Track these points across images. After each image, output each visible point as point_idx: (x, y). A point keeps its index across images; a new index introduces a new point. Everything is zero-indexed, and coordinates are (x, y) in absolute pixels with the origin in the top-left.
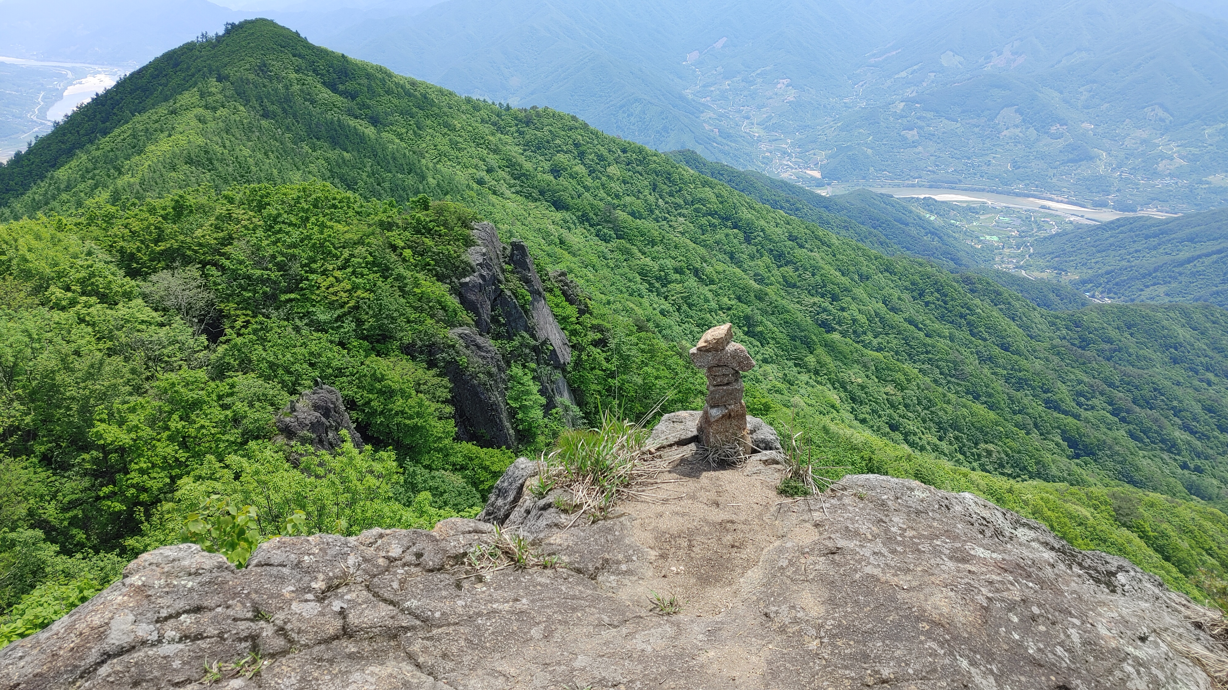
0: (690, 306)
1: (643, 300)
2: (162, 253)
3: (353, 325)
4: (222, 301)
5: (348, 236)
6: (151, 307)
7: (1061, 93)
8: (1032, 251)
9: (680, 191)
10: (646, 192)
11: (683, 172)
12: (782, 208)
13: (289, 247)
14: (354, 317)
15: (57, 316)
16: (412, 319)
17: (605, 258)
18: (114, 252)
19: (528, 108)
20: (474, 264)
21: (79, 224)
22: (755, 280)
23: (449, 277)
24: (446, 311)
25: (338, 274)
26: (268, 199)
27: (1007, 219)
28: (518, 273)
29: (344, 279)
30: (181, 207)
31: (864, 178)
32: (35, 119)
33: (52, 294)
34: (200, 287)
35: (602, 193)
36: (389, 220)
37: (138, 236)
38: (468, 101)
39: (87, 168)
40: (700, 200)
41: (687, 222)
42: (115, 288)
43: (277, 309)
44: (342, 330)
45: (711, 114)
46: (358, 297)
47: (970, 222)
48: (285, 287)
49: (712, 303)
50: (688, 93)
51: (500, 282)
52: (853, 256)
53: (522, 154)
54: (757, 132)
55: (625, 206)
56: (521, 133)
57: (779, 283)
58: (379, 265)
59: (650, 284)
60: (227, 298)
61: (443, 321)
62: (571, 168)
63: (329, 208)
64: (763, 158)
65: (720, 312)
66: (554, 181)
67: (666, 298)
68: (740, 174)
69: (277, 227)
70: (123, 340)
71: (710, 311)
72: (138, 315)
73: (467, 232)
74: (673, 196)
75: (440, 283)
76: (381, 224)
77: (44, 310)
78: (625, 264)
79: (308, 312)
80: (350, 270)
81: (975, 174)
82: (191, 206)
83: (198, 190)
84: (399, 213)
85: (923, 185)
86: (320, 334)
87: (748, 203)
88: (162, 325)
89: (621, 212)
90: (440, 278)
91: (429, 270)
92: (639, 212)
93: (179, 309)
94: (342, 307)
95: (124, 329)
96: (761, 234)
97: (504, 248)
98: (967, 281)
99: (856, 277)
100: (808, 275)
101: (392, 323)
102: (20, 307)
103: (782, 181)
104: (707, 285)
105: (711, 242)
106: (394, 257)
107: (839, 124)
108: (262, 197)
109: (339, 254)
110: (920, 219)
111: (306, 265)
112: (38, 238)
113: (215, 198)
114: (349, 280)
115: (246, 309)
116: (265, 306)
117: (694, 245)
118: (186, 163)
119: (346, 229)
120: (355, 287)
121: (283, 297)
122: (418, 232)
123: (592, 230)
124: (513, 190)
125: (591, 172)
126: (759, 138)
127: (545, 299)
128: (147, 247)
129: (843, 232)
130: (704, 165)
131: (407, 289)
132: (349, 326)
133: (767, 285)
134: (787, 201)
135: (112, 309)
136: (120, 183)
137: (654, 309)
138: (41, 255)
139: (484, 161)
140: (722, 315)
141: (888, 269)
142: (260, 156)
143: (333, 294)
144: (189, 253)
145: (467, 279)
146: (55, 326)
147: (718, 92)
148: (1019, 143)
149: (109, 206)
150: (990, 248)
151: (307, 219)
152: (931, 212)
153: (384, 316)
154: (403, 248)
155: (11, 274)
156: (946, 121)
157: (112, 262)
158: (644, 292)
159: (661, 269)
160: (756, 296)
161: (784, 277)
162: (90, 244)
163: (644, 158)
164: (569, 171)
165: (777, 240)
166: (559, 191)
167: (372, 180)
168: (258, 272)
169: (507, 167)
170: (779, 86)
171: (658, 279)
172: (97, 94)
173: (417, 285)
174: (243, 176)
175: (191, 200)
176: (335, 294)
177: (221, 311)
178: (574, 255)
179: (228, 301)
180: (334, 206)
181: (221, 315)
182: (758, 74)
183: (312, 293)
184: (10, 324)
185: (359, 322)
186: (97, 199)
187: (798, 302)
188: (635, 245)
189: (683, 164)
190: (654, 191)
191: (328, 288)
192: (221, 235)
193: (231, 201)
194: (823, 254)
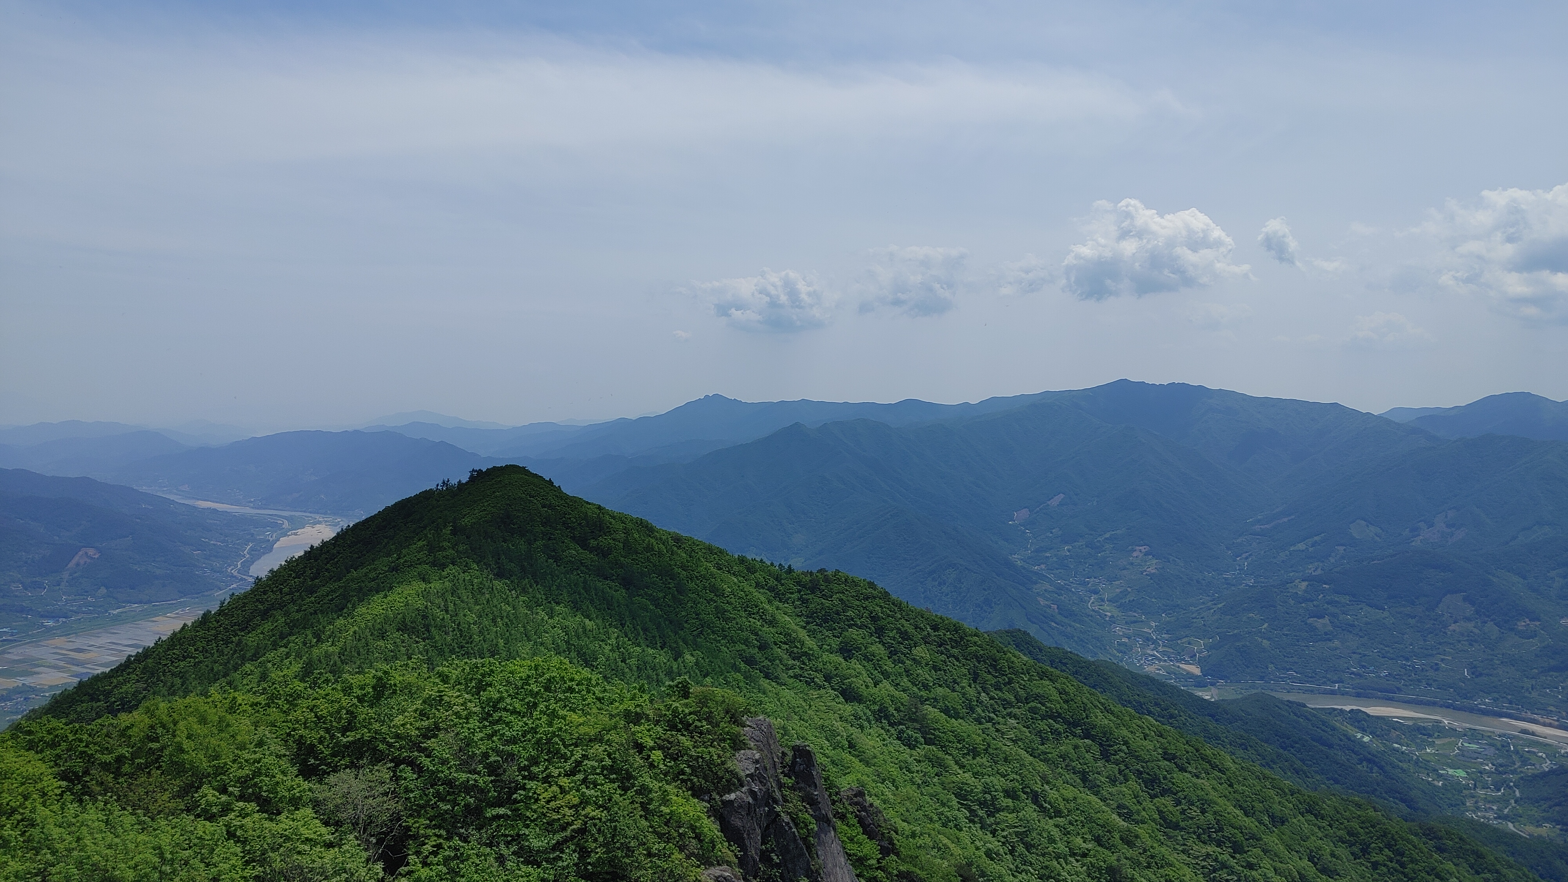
0: (1028, 847)
1: (961, 834)
2: (347, 746)
3: (576, 856)
4: (411, 815)
5: (583, 730)
6: (321, 820)
7: (1524, 578)
8: (1518, 794)
9: (1010, 683)
10: (965, 683)
11: (1013, 659)
12: (1150, 713)
13: (508, 742)
14: (577, 845)
15: (204, 827)
16: (654, 851)
17: (909, 771)
18: (290, 742)
19: (815, 571)
20: (742, 774)
21: (256, 704)
22: (1119, 815)
23: (709, 792)
24: (700, 841)
25: (564, 781)
26: (490, 679)
27: (1474, 746)
28: (800, 789)
29: (571, 789)
30: (384, 686)
31: (1262, 678)
32: (235, 574)
33: (203, 797)
34: (386, 794)
35: (905, 682)
36: (638, 709)
37: (324, 723)
38: (742, 560)
39: (281, 633)
40: (1037, 697)
41: (1020, 726)
42: (282, 792)
43: (479, 829)
44: (560, 864)
45: (1047, 586)
46: (586, 816)
47: (1421, 748)
48: (494, 798)
49: (1059, 845)
50: (1017, 559)
51: (776, 801)
52: (1259, 788)
53: (804, 628)
54: (1109, 610)
55: (935, 699)
56: (804, 602)
57: (1154, 820)
58: (618, 771)
59: (971, 811)
60: (417, 811)
61: (697, 856)
62: (866, 648)
63: (564, 692)
64: (1119, 644)
65: (1072, 859)
66: (844, 663)
67: (994, 833)
68: (1089, 664)
69: (496, 716)
70: (277, 865)
71: (1058, 857)
72: (302, 830)
73: (736, 729)
74: (1001, 690)
75: (696, 800)
76: (627, 714)
77: (187, 819)
78: (936, 780)
79: (518, 835)
80: (580, 776)
81: (1419, 681)
82: (395, 685)
83: (407, 665)
84: (651, 701)
85: (1347, 693)
86: (530, 869)
87: (1103, 704)
88: (329, 845)
89: (930, 709)
90: (697, 793)
91: (683, 781)
92: (954, 709)
93: (355, 824)
94: (563, 828)
95: (282, 849)
96: (1124, 748)
97: (783, 753)
98: (1430, 833)
99: (1266, 819)
100: (1195, 812)
101: (627, 856)
102: (159, 812)
103: (1147, 677)
104: (1051, 818)
105: (1053, 755)
106: (638, 761)
107: (1220, 606)
108: (483, 675)
109: (569, 754)
110: (1349, 739)
111: (525, 768)
112: (203, 721)
113: (426, 676)
114: (578, 790)
115: (439, 827)
116: (465, 825)
117: (1031, 758)
118: (398, 630)
119: (581, 720)
120: (585, 802)
121: (490, 813)
122: (673, 727)
123: (892, 730)
124: (791, 672)
125: (892, 654)
126: (1113, 621)
127: (835, 829)
128: (332, 737)
129: (1240, 752)
130: (1041, 650)
131: (651, 807)
132: (569, 857)
133: (1137, 823)
134: (1156, 704)
135: (271, 820)
136: (316, 652)
137: (977, 849)
138: (201, 744)
139: (757, 634)
140: (1075, 864)
141: (1311, 810)
142: (486, 622)
143: (554, 810)
144: (382, 747)
145: (732, 796)
146: (196, 841)
147: (1055, 559)
148: (1476, 641)
149: (297, 682)
150: (1454, 786)
151: (535, 705)
152: (1363, 730)
153: (618, 845)
154: (652, 748)
155: (158, 768)
156: (1369, 609)
157: (285, 755)
158: (963, 822)
159: (987, 790)
160: (1122, 839)
161: (1160, 812)
162: (264, 731)
163: (962, 638)
164: (863, 651)
165: (1147, 757)
166: (851, 676)
167: (616, 655)
168: (464, 776)
169: (785, 643)
170: (1135, 554)
171: (982, 804)
172: (312, 547)
173: (665, 801)
174: (462, 647)
175: (397, 678)
176: (557, 810)
177: (408, 828)
178: (868, 764)
179: (419, 816)
180: (571, 690)
181: (406, 834)
182: (1106, 539)
183: (527, 808)
184: (142, 837)
185: (584, 853)
186: (285, 672)
187: (1183, 851)
188: (950, 755)
189: (1012, 648)
190: (975, 682)
191: (548, 802)
192: (426, 723)
193: (445, 679)
194: (1215, 782)
